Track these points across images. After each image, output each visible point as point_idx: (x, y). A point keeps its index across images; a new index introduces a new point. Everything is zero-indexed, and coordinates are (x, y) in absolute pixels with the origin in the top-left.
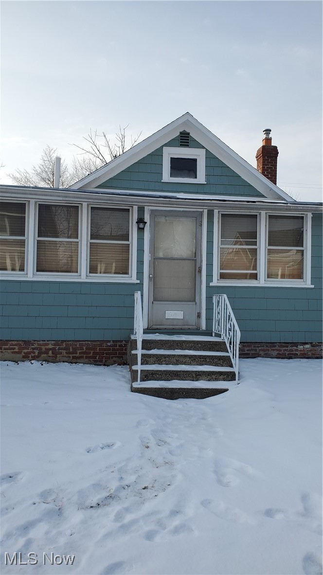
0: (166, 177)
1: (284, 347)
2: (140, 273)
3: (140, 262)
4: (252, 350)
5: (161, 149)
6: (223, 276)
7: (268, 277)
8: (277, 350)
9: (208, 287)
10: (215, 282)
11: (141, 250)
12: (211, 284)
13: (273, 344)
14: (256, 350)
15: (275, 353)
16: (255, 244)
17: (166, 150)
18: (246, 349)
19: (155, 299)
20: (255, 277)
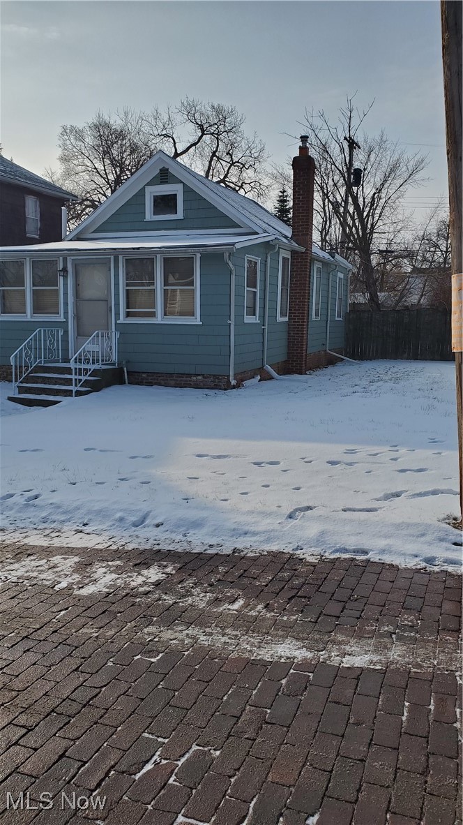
0: (149, 215)
1: (180, 377)
2: (66, 313)
3: (66, 304)
4: (154, 379)
5: (143, 190)
6: (128, 315)
7: (165, 315)
8: (175, 380)
9: (116, 323)
10: (122, 320)
11: (66, 294)
12: (118, 322)
13: (171, 375)
14: (157, 380)
15: (172, 383)
16: (153, 284)
17: (148, 189)
18: (150, 378)
19: (79, 335)
20: (153, 315)
